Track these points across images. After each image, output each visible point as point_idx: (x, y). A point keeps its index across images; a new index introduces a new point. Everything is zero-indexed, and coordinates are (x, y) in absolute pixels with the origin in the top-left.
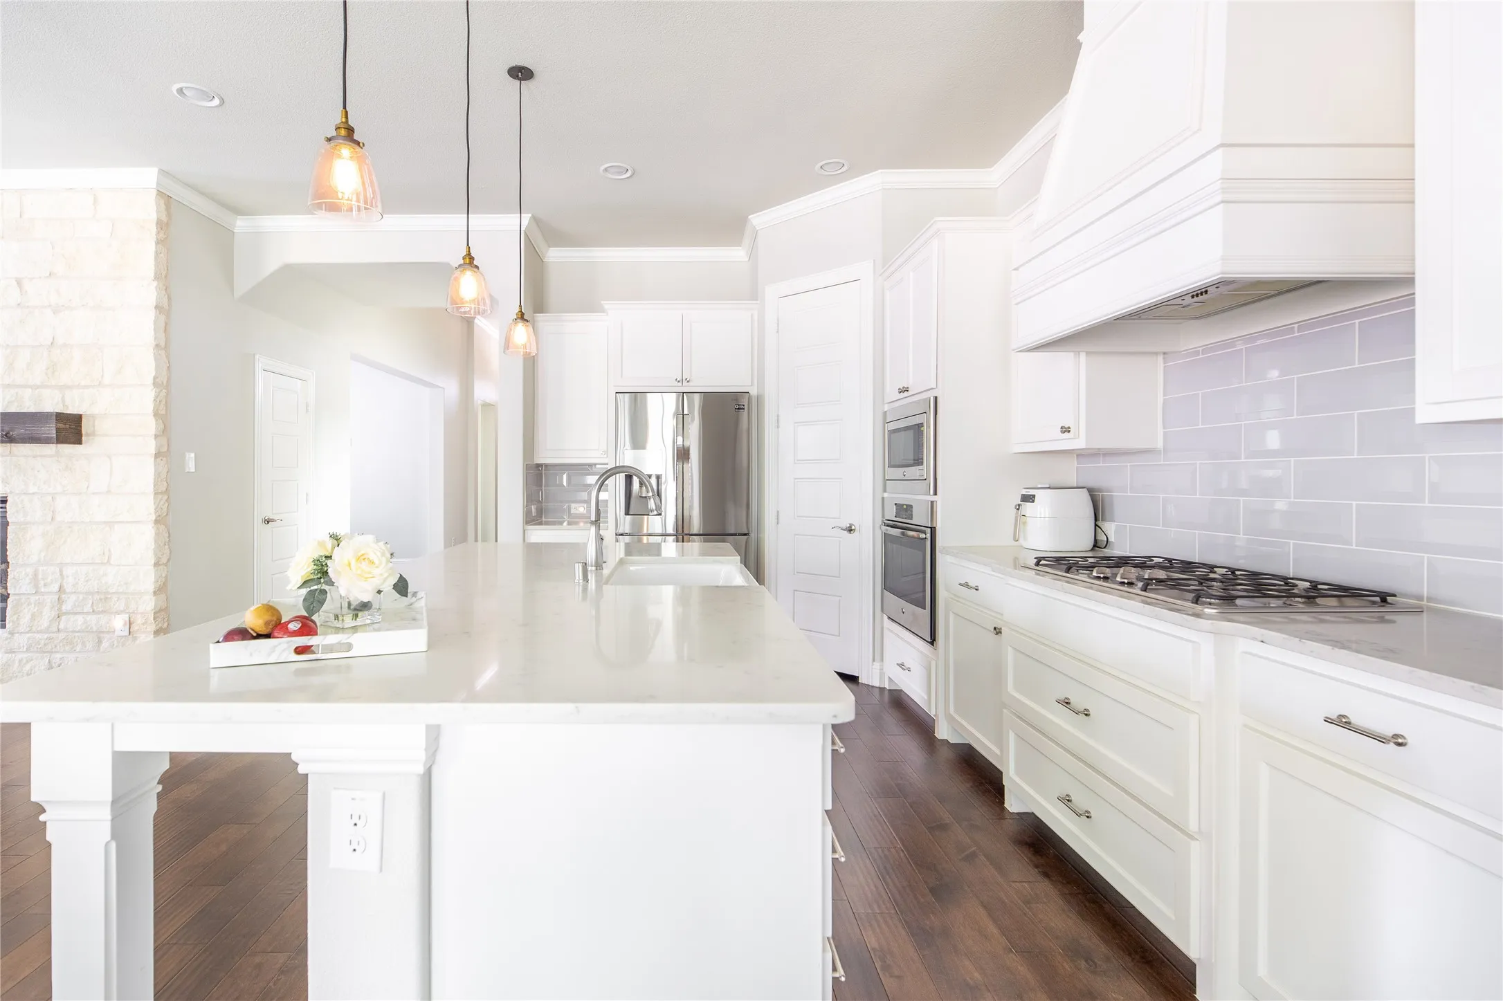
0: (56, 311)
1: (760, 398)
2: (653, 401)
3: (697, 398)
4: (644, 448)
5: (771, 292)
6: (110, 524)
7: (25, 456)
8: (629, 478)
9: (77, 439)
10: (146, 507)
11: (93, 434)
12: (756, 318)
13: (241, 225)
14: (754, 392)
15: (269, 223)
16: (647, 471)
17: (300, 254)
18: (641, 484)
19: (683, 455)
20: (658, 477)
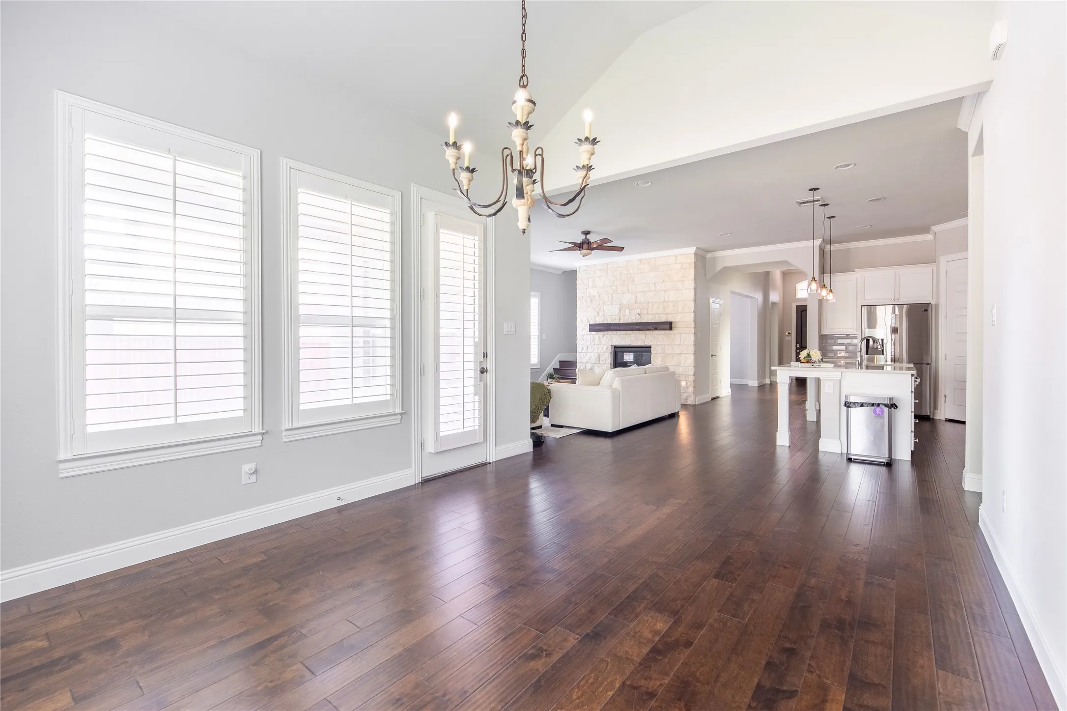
0: (665, 291)
1: (937, 306)
2: (880, 310)
3: (905, 307)
4: (875, 328)
5: (943, 260)
6: (680, 354)
7: (657, 334)
8: (868, 341)
9: (671, 329)
10: (691, 349)
11: (675, 327)
12: (935, 271)
13: (709, 255)
14: (933, 302)
15: (719, 254)
16: (877, 337)
17: (729, 264)
18: (874, 341)
19: (895, 330)
20: (882, 340)
